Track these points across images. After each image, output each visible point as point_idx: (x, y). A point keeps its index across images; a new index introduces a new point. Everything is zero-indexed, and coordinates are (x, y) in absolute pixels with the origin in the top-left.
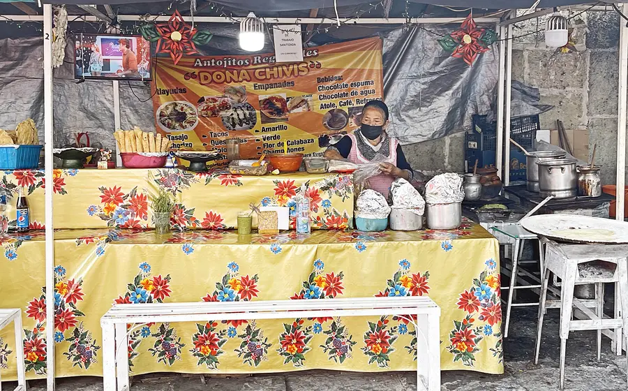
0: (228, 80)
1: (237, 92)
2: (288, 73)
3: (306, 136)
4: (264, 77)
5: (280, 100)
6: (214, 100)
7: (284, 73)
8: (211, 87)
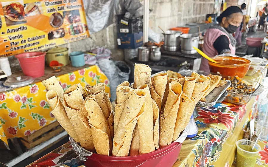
3: (40, 33)
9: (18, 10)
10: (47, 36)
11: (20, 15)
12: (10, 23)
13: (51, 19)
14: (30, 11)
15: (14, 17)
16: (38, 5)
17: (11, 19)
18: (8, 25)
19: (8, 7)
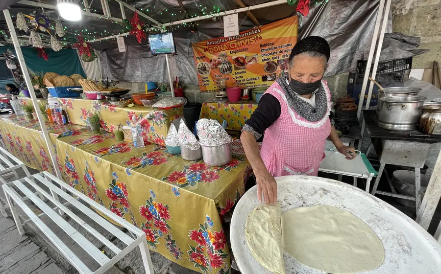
0: (220, 50)
1: (223, 55)
2: (245, 44)
3: (255, 76)
4: (234, 47)
5: (242, 58)
6: (216, 61)
7: (243, 44)
8: (214, 54)
9: (242, 61)
10: (261, 78)
11: (243, 64)
12: (237, 69)
13: (264, 66)
14: (250, 61)
15: (239, 65)
16: (256, 56)
17: (237, 66)
18: (235, 70)
19: (235, 59)
